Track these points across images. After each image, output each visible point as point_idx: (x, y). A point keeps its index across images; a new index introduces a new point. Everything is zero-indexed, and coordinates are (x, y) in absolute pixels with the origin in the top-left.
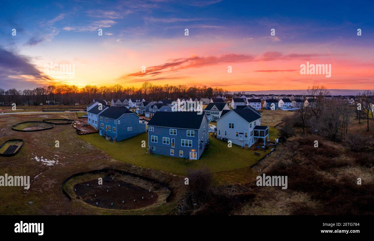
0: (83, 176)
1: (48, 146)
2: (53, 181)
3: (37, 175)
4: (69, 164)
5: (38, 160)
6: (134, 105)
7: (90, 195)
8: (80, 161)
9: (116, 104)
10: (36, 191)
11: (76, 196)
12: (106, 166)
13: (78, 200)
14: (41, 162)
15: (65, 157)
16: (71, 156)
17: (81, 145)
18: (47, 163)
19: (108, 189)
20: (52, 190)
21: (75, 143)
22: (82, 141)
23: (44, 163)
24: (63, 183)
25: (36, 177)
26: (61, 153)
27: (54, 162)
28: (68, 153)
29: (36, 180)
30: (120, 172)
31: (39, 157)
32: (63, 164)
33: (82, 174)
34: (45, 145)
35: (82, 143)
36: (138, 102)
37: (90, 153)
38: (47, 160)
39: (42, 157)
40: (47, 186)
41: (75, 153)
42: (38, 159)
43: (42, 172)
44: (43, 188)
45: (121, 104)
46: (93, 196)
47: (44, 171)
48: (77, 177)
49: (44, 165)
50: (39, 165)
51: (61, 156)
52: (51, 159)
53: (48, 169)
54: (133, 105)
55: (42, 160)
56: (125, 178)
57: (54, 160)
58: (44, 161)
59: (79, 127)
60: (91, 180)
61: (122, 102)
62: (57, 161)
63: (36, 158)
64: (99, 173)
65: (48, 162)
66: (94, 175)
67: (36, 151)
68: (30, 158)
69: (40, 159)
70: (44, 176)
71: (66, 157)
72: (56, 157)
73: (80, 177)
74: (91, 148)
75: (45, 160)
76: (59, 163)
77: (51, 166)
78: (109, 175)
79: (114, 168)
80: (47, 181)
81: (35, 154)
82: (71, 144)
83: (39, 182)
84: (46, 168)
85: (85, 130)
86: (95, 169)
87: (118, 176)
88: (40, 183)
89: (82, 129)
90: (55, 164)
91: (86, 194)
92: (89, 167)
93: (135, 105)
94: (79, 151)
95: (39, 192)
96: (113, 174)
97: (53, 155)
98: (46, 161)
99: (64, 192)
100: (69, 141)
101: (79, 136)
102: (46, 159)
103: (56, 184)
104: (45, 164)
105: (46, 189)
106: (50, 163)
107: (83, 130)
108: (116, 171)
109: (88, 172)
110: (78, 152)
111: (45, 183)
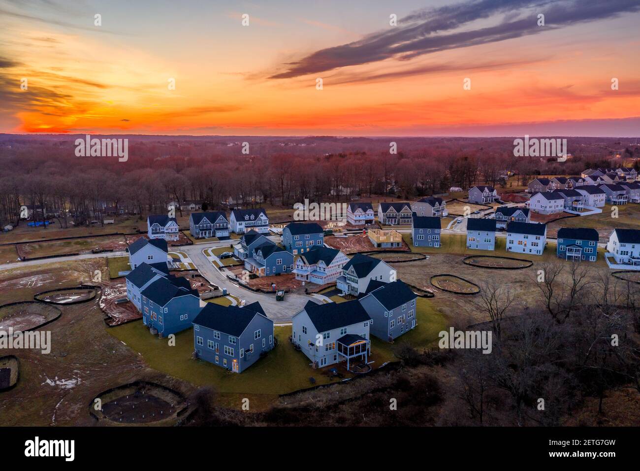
0: (111, 394)
1: (60, 358)
2: (78, 406)
3: (58, 403)
4: (95, 380)
5: (53, 384)
6: (241, 227)
7: (116, 413)
8: (108, 375)
9: (199, 226)
10: (63, 421)
11: (103, 416)
12: (139, 378)
13: (105, 419)
14: (57, 385)
15: (88, 372)
16: (97, 368)
17: (111, 347)
18: (66, 385)
19: (135, 405)
20: (79, 415)
21: (103, 345)
22: (113, 341)
23: (62, 385)
24: (89, 405)
25: (57, 406)
26: (83, 366)
27: (74, 381)
28: (93, 365)
29: (59, 409)
30: (152, 384)
31: (52, 378)
32: (87, 383)
33: (110, 391)
34: (55, 356)
35: (113, 344)
36: (250, 220)
37: (123, 361)
38: (66, 381)
39: (56, 378)
40: (73, 412)
41: (102, 362)
42: (52, 382)
43: (62, 398)
44: (70, 415)
45: (210, 226)
46: (119, 414)
47: (65, 396)
48: (104, 396)
49: (62, 389)
50: (55, 391)
51: (84, 371)
52: (70, 378)
53: (69, 393)
54: (239, 227)
55: (58, 382)
56: (155, 392)
57: (74, 378)
58: (61, 384)
59: (110, 308)
60: (120, 397)
61: (213, 222)
62: (79, 379)
63: (48, 381)
64: (128, 388)
65: (66, 383)
66: (123, 391)
67: (43, 371)
68: (40, 383)
69: (55, 382)
70: (67, 403)
71: (90, 370)
72: (76, 374)
73: (107, 395)
74: (125, 352)
75: (62, 382)
76: (81, 381)
77: (73, 389)
78: (140, 389)
79: (147, 380)
80: (72, 407)
81: (44, 376)
82: (96, 347)
83: (63, 411)
84: (66, 392)
85: (121, 313)
86: (125, 383)
87: (149, 389)
88: (65, 411)
89: (115, 311)
90: (76, 384)
91: (113, 413)
92: (119, 381)
93: (243, 226)
94: (108, 359)
95: (66, 420)
96: (144, 388)
97: (72, 371)
98: (64, 383)
99: (91, 414)
100: (93, 342)
101: (110, 330)
102: (63, 380)
103: (82, 408)
104: (63, 387)
105: (73, 415)
106: (70, 384)
107: (116, 315)
108: (148, 383)
109: (116, 388)
110: (107, 361)
111: (70, 410)
